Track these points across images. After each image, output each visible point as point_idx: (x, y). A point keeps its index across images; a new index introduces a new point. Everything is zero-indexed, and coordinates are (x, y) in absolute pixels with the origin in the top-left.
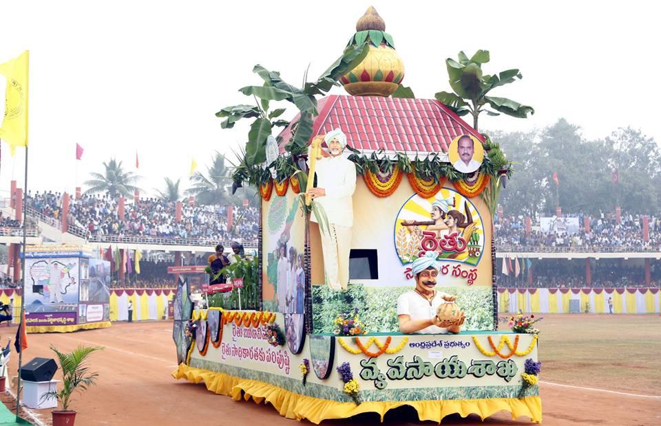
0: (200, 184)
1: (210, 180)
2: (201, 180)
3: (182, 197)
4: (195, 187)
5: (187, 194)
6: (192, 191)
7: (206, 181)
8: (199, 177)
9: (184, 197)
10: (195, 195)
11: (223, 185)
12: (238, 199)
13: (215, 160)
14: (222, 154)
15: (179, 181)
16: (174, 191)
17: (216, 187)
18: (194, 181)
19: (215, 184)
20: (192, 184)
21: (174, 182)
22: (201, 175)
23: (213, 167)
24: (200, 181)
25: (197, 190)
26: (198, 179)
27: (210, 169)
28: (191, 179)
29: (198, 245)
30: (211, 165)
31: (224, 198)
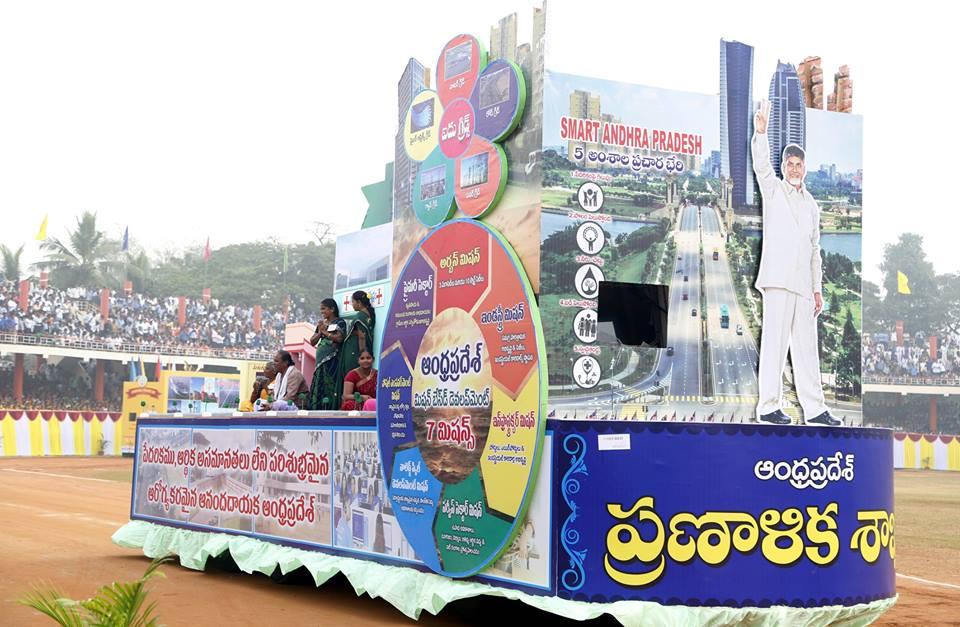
0: (56, 256)
1: (72, 250)
2: (57, 250)
3: (25, 274)
4: (48, 259)
5: (33, 270)
6: (42, 266)
7: (66, 251)
8: (55, 244)
9: (29, 274)
10: (47, 271)
11: (92, 258)
12: (115, 280)
13: (81, 221)
14: (92, 213)
15: (20, 251)
16: (13, 265)
17: (81, 261)
18: (46, 251)
19: (79, 257)
20: (44, 256)
21: (14, 253)
22: (58, 243)
23: (78, 231)
24: (56, 252)
25: (51, 264)
26: (53, 248)
27: (73, 233)
28: (41, 247)
29: (54, 345)
30: (75, 228)
31: (93, 278)
